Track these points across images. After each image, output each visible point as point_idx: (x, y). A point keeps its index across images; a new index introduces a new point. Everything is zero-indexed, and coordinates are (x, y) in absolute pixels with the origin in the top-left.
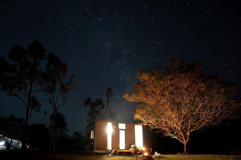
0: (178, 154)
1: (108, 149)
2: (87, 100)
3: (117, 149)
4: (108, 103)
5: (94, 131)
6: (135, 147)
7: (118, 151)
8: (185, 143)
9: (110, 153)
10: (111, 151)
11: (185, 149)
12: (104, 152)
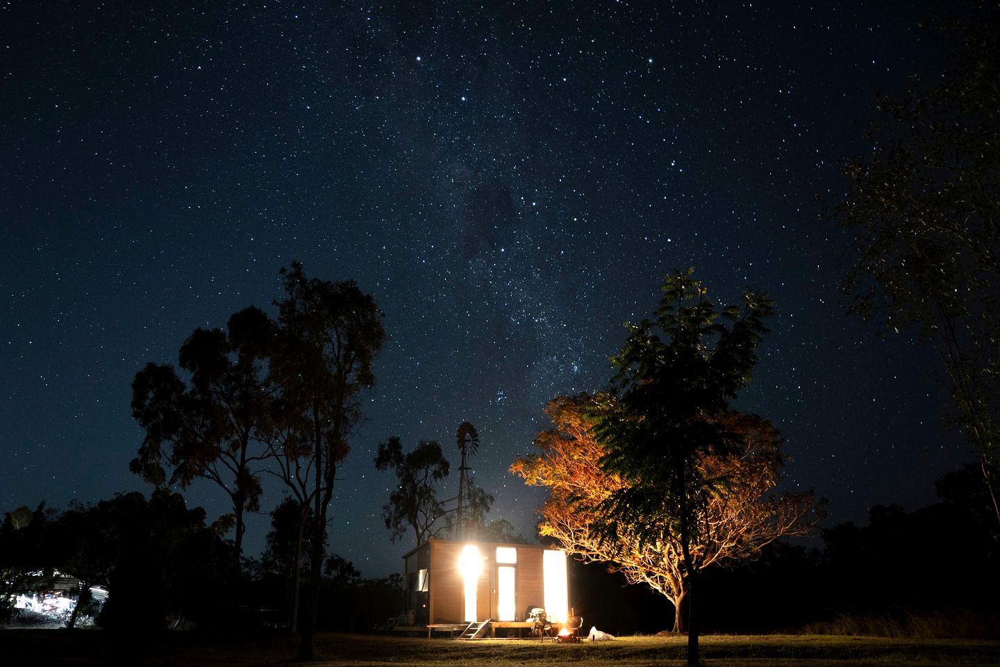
0: (660, 633)
1: (466, 620)
2: (386, 448)
3: (492, 620)
4: (462, 473)
5: (429, 571)
6: (542, 616)
7: (495, 625)
8: (676, 602)
9: (473, 632)
10: (475, 625)
11: (677, 621)
12: (455, 629)
